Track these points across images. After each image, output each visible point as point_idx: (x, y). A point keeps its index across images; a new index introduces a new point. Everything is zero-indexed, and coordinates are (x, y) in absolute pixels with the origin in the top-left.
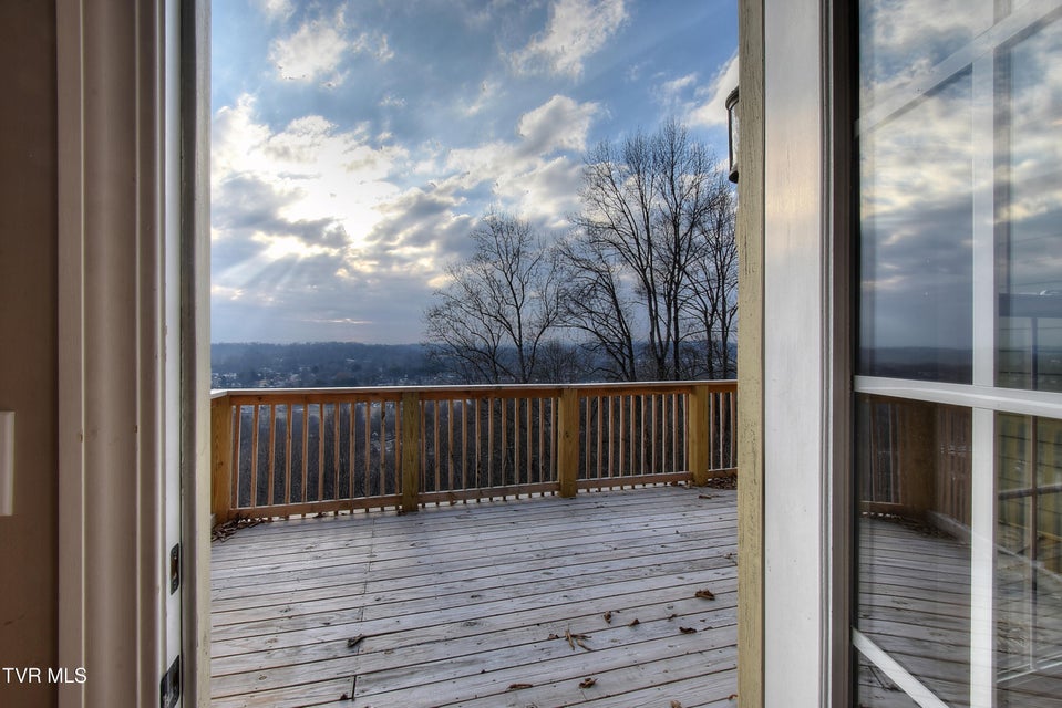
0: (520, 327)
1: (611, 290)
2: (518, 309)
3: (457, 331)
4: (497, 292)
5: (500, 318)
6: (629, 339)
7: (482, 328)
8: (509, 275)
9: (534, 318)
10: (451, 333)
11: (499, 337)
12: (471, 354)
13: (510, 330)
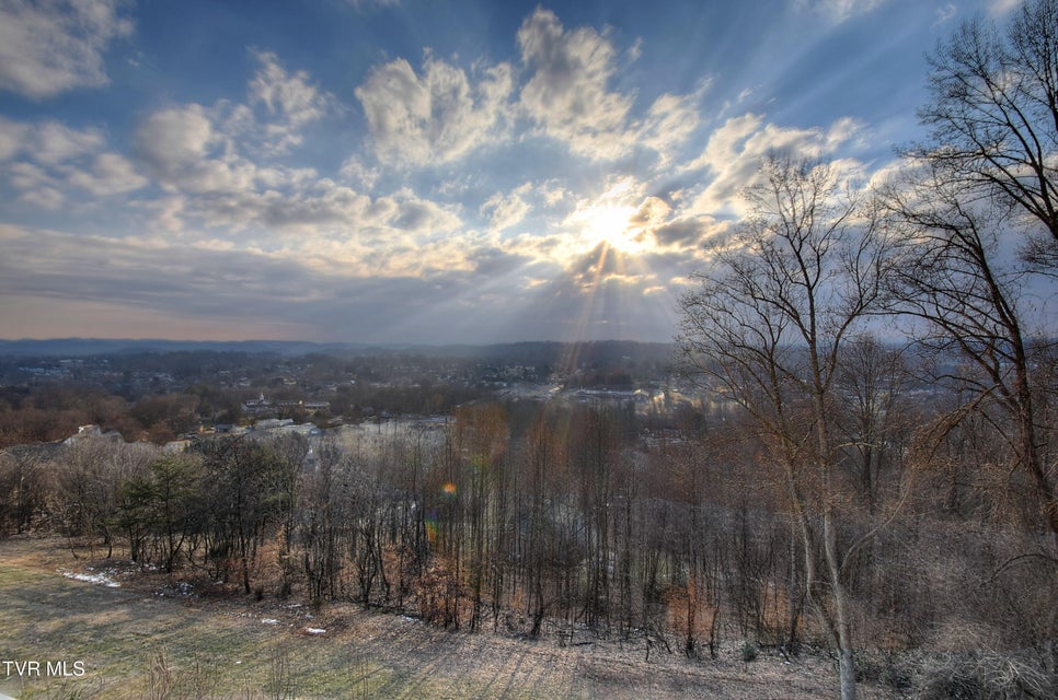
0: (812, 315)
1: (977, 253)
2: (810, 289)
3: (716, 320)
4: (778, 270)
5: (783, 304)
6: (1014, 329)
7: (755, 318)
8: (796, 243)
9: (837, 302)
10: (710, 325)
11: (780, 330)
12: (737, 351)
13: (797, 318)
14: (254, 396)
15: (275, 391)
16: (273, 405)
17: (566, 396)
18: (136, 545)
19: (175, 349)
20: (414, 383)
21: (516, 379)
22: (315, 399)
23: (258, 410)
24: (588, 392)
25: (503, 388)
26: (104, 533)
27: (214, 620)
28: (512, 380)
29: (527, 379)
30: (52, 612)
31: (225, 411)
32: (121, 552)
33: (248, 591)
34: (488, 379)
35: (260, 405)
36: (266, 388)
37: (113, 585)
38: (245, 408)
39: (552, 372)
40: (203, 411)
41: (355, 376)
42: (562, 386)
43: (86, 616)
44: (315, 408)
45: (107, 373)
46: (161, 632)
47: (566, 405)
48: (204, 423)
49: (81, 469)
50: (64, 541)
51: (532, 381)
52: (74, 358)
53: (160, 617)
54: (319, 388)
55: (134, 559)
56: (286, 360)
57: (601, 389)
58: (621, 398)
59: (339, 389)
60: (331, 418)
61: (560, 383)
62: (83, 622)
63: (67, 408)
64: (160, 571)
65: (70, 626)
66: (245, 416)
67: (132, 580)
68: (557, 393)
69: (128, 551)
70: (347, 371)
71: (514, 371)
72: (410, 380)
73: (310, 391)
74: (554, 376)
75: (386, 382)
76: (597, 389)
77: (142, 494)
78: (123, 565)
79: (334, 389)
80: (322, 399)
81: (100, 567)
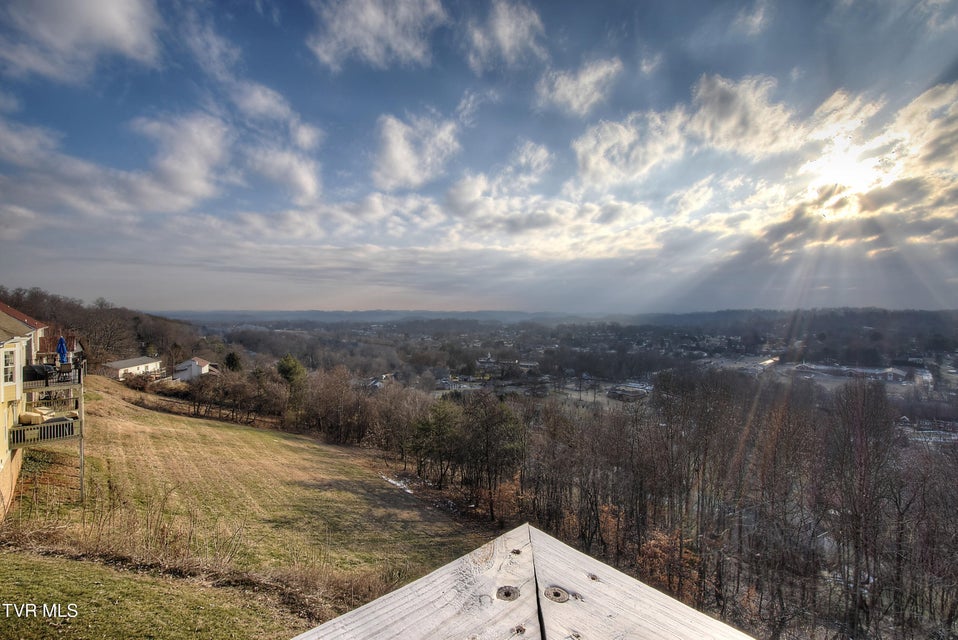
14: (484, 355)
15: (498, 351)
16: (497, 363)
17: (784, 369)
18: (421, 465)
19: (434, 318)
20: (611, 349)
21: (719, 350)
22: (528, 359)
23: (487, 365)
24: (813, 367)
25: (705, 357)
26: (402, 452)
27: (473, 536)
28: (714, 351)
29: (732, 351)
30: (379, 503)
31: (465, 365)
32: (412, 468)
33: (493, 519)
34: (686, 348)
35: (488, 362)
36: (492, 349)
37: (409, 491)
38: (478, 364)
39: (764, 342)
40: (451, 365)
41: (558, 341)
42: (777, 359)
43: (397, 511)
44: (527, 366)
45: (395, 334)
46: (441, 536)
47: (785, 381)
48: (452, 373)
49: (388, 404)
50: (380, 452)
51: (738, 351)
52: (378, 323)
53: (439, 524)
54: (531, 350)
55: (419, 474)
56: (505, 327)
57: (831, 364)
58: (864, 376)
59: (546, 352)
60: (540, 376)
61: (774, 356)
62: (396, 515)
63: (376, 357)
64: (433, 488)
65: (390, 515)
66: (478, 370)
67: (419, 490)
68: (771, 365)
69: (415, 467)
70: (552, 337)
71: (716, 341)
72: (607, 346)
73: (524, 352)
74: (765, 347)
75: (585, 347)
76: (826, 364)
77: (425, 429)
78: (413, 478)
79: (542, 352)
80: (532, 360)
81: (402, 476)
